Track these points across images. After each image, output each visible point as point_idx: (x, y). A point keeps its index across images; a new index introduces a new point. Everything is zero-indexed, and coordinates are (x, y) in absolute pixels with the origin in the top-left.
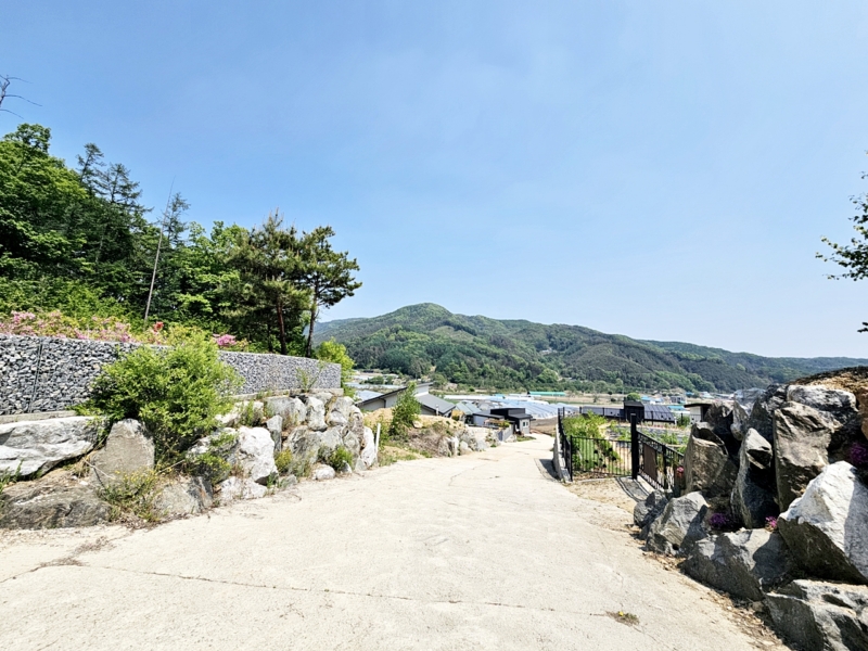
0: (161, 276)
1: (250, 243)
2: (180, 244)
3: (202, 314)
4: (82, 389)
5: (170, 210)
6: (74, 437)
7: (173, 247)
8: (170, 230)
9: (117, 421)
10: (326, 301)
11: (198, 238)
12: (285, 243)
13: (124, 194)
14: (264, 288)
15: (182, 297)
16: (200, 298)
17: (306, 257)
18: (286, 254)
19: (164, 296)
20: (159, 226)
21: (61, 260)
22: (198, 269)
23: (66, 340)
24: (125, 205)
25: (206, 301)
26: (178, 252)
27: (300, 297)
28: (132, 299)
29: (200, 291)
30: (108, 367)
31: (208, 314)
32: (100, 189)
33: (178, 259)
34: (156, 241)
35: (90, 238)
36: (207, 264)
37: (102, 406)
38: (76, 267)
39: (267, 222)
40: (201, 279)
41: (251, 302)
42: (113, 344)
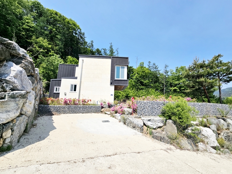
0: (166, 84)
1: (189, 70)
2: (169, 76)
3: (177, 92)
4: (159, 112)
5: (165, 69)
6: (160, 122)
7: (167, 77)
8: (166, 73)
9: (167, 120)
10: (225, 81)
11: (172, 73)
12: (202, 66)
13: (156, 69)
14: (197, 82)
15: (171, 88)
16: (175, 88)
17: (212, 68)
18: (203, 70)
19: (167, 89)
20: (163, 73)
21: (148, 85)
22: (174, 81)
23: (155, 101)
24: (156, 71)
25: (177, 88)
26: (168, 78)
27: (213, 82)
28: (161, 91)
29: (175, 86)
30: (163, 107)
31: (178, 92)
32: (152, 69)
33: (169, 79)
34: (163, 77)
35: (152, 80)
36: (176, 79)
37: (164, 116)
38: (150, 86)
39: (193, 62)
40: (175, 83)
41: (193, 87)
42: (163, 102)
